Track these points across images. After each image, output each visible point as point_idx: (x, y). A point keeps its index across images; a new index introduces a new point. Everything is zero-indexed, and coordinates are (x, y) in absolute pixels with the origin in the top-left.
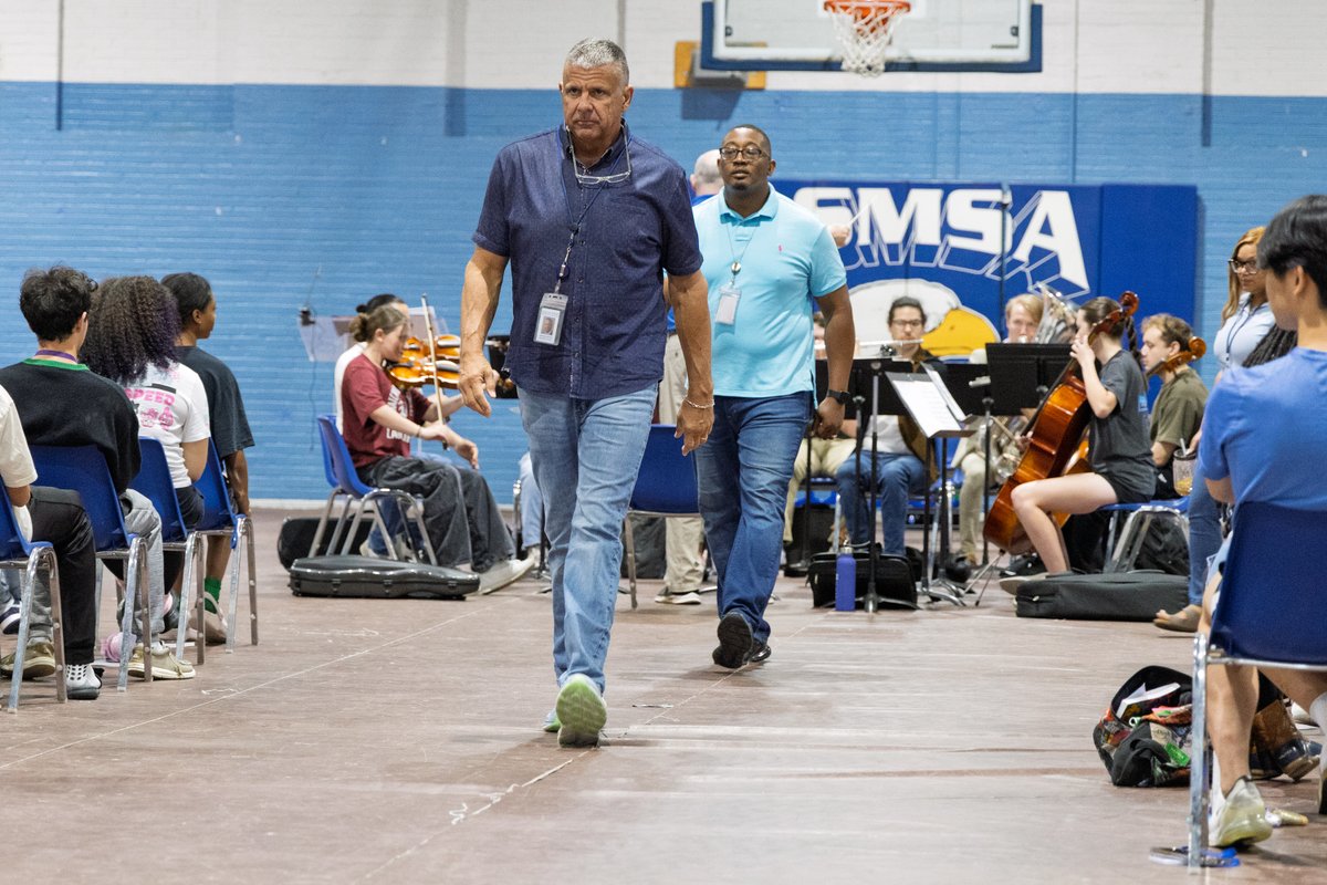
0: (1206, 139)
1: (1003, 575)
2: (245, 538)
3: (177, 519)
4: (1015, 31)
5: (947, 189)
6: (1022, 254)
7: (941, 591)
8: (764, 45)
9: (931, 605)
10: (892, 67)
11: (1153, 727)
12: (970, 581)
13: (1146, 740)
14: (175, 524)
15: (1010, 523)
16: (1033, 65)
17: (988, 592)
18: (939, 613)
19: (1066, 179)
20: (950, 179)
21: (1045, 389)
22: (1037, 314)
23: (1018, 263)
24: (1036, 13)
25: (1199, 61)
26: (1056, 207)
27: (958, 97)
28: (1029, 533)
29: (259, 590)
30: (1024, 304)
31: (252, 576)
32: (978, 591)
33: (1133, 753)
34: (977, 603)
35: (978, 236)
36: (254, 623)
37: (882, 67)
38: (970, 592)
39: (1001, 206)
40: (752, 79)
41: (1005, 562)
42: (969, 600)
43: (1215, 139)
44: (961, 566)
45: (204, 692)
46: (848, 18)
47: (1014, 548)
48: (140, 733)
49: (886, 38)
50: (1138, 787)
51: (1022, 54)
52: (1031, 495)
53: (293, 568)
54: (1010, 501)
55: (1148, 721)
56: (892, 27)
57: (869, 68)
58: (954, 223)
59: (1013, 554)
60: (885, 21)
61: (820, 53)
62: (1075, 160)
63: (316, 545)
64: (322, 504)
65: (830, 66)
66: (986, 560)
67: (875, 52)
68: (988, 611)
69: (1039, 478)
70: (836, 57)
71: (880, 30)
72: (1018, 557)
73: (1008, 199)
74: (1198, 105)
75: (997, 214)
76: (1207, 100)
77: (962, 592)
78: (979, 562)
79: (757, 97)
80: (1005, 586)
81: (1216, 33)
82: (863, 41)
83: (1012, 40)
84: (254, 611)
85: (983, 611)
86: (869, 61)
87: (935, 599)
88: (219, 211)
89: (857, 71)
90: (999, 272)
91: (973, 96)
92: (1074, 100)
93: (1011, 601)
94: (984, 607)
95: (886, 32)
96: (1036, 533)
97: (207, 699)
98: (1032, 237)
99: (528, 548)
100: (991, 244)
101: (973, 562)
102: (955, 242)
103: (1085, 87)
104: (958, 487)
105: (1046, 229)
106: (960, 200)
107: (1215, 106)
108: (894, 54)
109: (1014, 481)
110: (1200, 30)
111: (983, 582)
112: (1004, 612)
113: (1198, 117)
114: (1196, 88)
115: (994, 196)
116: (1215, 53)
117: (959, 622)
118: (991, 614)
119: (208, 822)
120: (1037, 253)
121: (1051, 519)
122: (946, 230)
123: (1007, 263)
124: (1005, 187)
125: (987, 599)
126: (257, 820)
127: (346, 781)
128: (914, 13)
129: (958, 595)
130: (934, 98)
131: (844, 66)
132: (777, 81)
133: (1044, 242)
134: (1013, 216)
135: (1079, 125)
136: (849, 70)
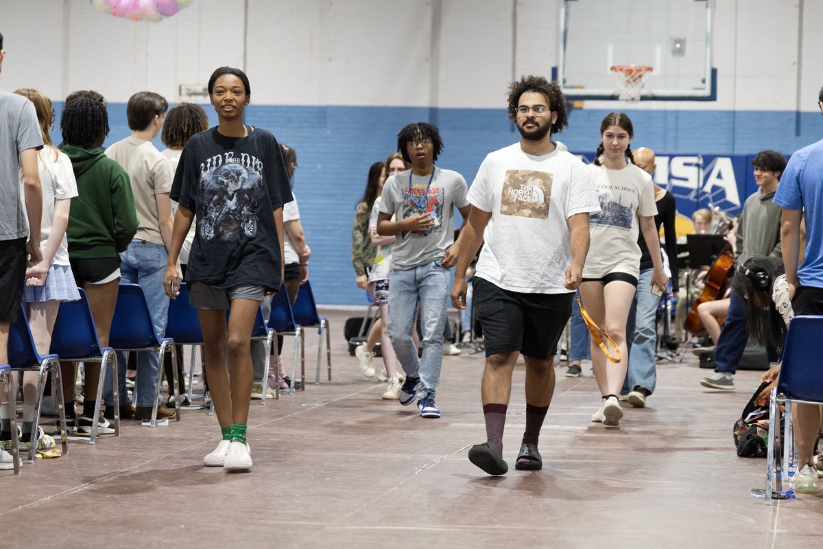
0: (798, 133)
1: (695, 347)
2: (325, 329)
3: (292, 320)
4: (704, 81)
5: (671, 157)
6: (708, 188)
7: (663, 354)
8: (582, 87)
9: (659, 362)
10: (643, 98)
11: (758, 429)
12: (679, 349)
13: (755, 435)
14: (290, 323)
15: (697, 322)
16: (712, 97)
17: (687, 355)
18: (662, 366)
19: (729, 152)
20: (673, 152)
21: (715, 257)
22: (708, 219)
23: (705, 193)
24: (714, 72)
25: (795, 94)
26: (724, 166)
27: (677, 112)
28: (707, 328)
29: (332, 352)
30: (701, 214)
31: (328, 347)
32: (682, 354)
33: (748, 441)
34: (681, 361)
35: (686, 180)
36: (329, 370)
37: (639, 98)
38: (678, 355)
39: (698, 165)
40: (577, 104)
41: (695, 340)
42: (677, 360)
43: (803, 132)
44: (674, 342)
45: (303, 405)
46: (622, 74)
47: (699, 334)
48: (271, 426)
49: (640, 85)
50: (749, 457)
51: (707, 92)
52: (707, 309)
53: (350, 342)
54: (696, 311)
55: (756, 426)
56: (644, 79)
57: (633, 99)
58: (675, 173)
59: (699, 337)
60: (640, 76)
61: (609, 92)
62: (734, 143)
63: (362, 330)
64: (365, 308)
65: (613, 98)
66: (686, 339)
67: (636, 91)
68: (686, 365)
69: (710, 300)
70: (616, 94)
71: (638, 81)
72: (702, 338)
73: (701, 162)
74: (794, 117)
75: (695, 169)
76: (798, 114)
77: (674, 355)
78: (683, 340)
79: (578, 112)
80: (695, 353)
81: (803, 81)
82: (629, 86)
83: (702, 85)
84: (329, 364)
85: (684, 365)
86: (632, 96)
87: (660, 358)
88: (319, 167)
89: (627, 100)
90: (697, 197)
91: (684, 112)
92: (733, 114)
93: (696, 360)
94: (684, 363)
95: (641, 81)
96: (709, 327)
97: (304, 408)
98: (713, 181)
99: (465, 332)
100: (692, 184)
101: (680, 339)
102: (675, 183)
103: (739, 107)
104: (674, 303)
105: (719, 176)
106: (678, 162)
107: (802, 117)
108: (645, 92)
109: (699, 302)
110: (795, 79)
111: (684, 349)
112: (693, 365)
113: (794, 122)
114: (793, 108)
115: (694, 160)
116: (803, 90)
117: (671, 370)
118: (688, 366)
119: (299, 472)
120: (715, 188)
121: (717, 321)
122: (670, 177)
123: (700, 192)
124: (700, 156)
125: (686, 359)
126: (322, 472)
127: (367, 452)
128: (655, 72)
129: (672, 356)
130: (665, 113)
131: (620, 98)
132: (588, 105)
133: (719, 183)
134: (704, 169)
135: (736, 126)
136: (622, 100)
